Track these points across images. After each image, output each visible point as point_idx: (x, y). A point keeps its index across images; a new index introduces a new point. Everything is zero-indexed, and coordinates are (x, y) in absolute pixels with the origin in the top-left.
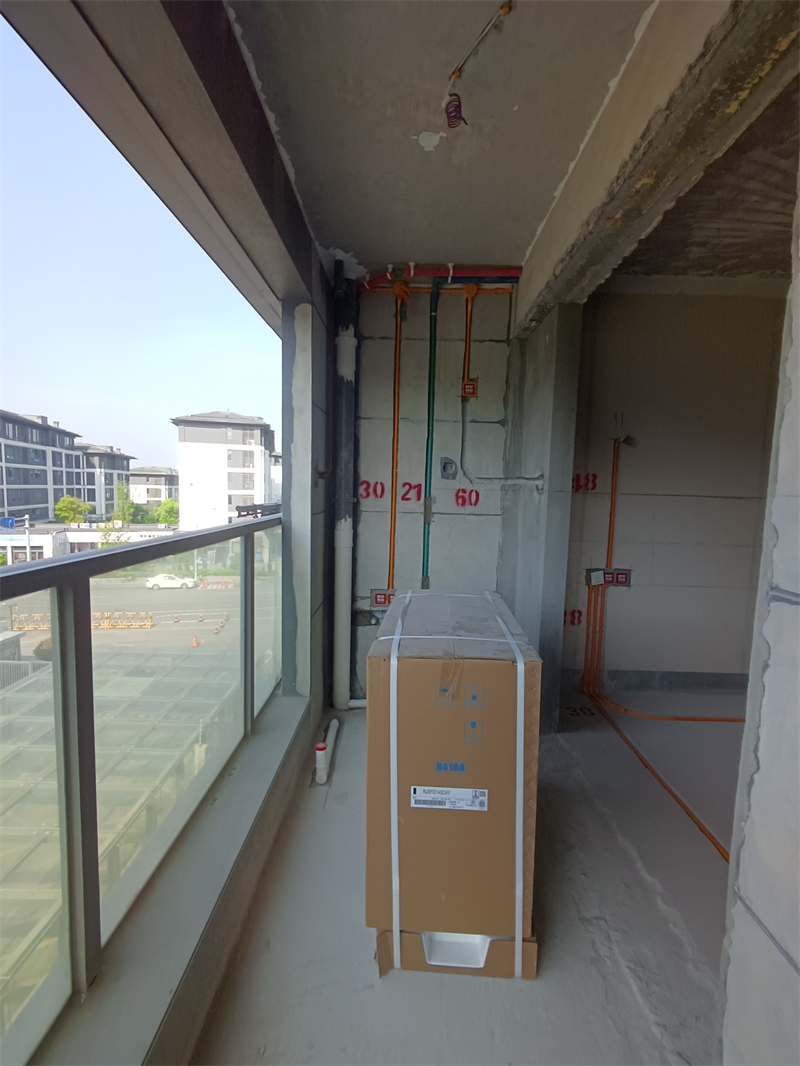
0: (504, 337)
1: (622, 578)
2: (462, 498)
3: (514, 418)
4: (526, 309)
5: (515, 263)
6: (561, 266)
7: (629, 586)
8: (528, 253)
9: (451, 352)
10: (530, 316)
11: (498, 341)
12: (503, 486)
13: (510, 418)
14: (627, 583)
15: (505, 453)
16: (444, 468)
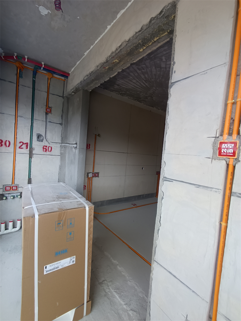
0: (62, 95)
2: (45, 149)
3: (65, 122)
4: (71, 88)
5: (67, 71)
6: (86, 77)
7: (98, 177)
8: (72, 70)
9: (41, 95)
10: (72, 91)
11: (60, 96)
12: (61, 146)
13: (63, 123)
14: (98, 176)
15: (62, 134)
16: (38, 137)
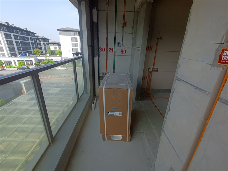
0: (133, 11)
1: (156, 70)
2: (122, 52)
9: (120, 14)
12: (131, 49)
13: (134, 32)
15: (132, 41)
16: (118, 45)
